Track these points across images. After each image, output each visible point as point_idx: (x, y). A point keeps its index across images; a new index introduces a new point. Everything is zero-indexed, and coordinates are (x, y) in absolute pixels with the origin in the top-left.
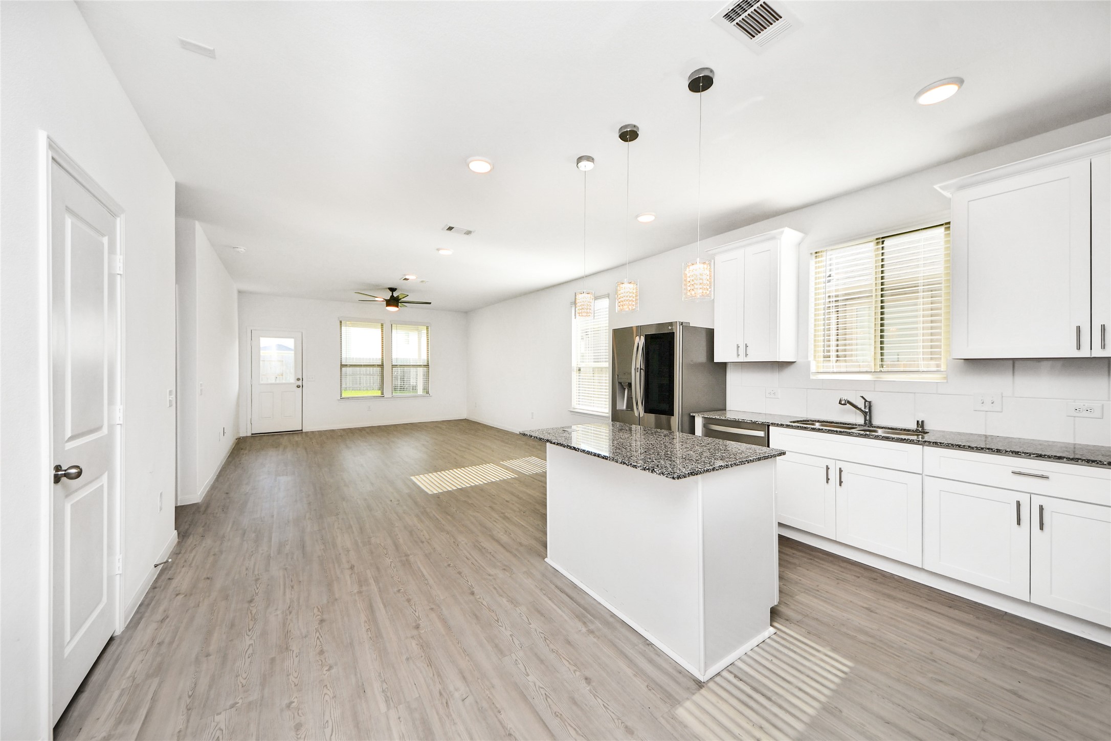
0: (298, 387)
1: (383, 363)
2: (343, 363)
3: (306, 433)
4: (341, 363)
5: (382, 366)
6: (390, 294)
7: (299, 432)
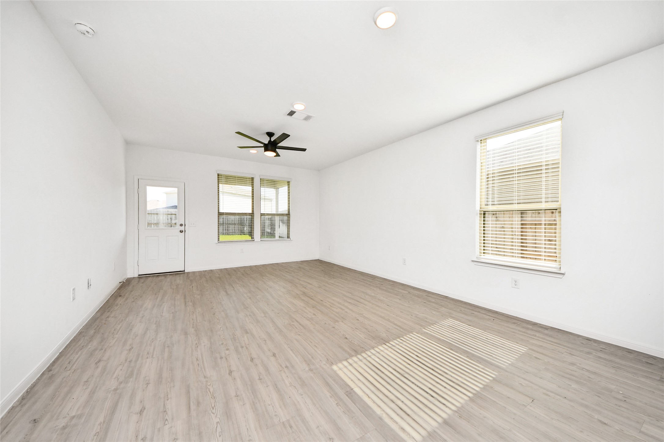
0: (181, 232)
1: (253, 211)
2: (220, 212)
3: (188, 273)
4: (219, 211)
5: (252, 214)
6: (268, 139)
7: (182, 272)
